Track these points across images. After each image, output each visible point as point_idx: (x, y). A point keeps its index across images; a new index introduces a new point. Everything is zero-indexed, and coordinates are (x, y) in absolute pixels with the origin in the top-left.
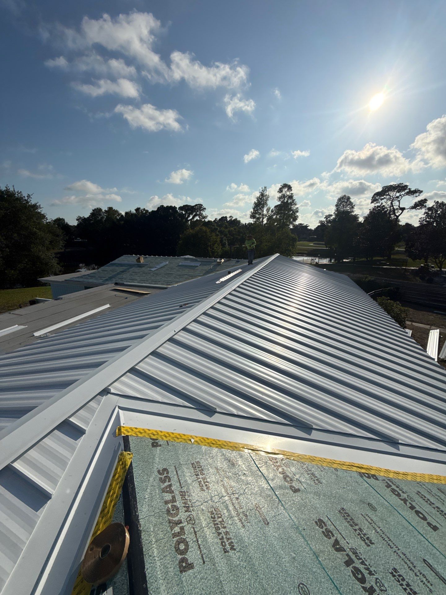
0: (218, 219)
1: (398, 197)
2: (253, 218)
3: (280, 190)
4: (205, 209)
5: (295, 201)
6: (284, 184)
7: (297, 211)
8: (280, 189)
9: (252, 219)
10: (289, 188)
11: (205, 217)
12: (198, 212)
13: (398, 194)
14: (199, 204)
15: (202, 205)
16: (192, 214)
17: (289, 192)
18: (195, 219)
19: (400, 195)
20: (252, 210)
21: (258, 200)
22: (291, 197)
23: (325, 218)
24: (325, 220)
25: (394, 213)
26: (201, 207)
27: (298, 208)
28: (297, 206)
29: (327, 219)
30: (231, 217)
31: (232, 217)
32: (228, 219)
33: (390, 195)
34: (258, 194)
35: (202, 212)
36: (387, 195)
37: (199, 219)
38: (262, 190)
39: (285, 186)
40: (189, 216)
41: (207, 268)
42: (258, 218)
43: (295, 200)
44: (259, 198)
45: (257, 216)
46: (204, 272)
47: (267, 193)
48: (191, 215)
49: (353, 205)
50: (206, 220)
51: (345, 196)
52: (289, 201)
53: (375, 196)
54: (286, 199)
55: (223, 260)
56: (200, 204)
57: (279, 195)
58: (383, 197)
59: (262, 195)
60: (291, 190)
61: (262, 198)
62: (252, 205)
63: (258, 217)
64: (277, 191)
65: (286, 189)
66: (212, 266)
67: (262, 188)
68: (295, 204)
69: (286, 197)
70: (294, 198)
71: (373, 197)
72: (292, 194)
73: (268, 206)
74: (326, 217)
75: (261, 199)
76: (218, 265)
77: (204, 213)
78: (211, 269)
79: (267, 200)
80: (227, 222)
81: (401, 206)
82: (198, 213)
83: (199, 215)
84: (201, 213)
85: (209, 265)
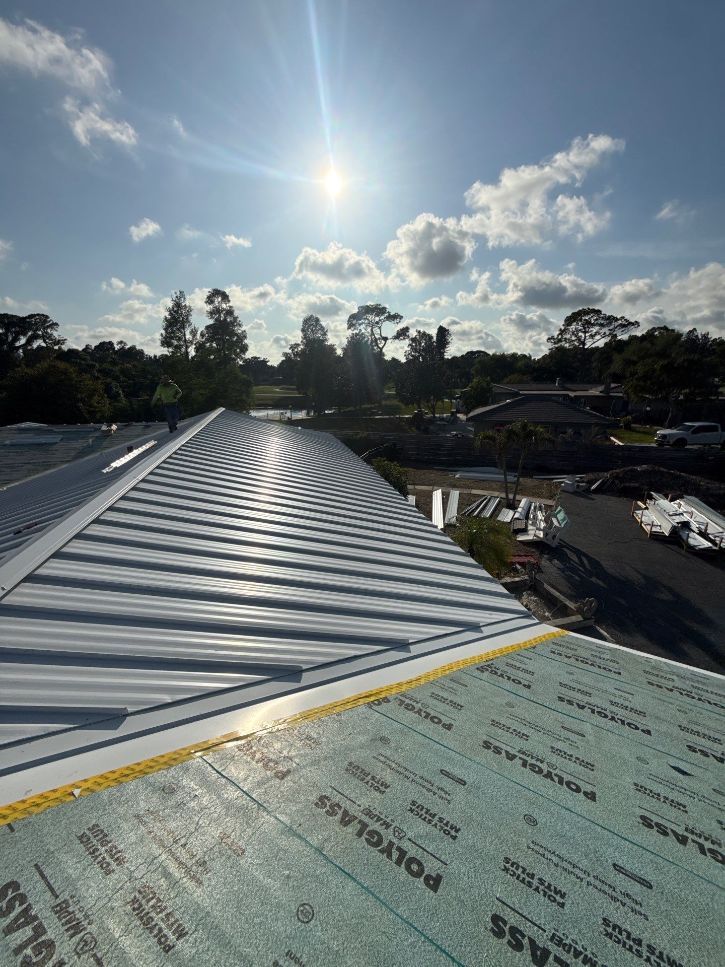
0: (93, 347)
1: (377, 323)
2: (168, 347)
3: (210, 300)
4: (56, 324)
5: (238, 319)
6: (214, 290)
7: (245, 337)
8: (209, 297)
9: (165, 347)
10: (225, 297)
11: (59, 341)
12: (37, 329)
13: (377, 319)
14: (38, 315)
15: (47, 317)
16: (25, 335)
17: (226, 304)
18: (35, 346)
19: (380, 320)
20: (163, 332)
21: (171, 314)
22: (230, 312)
23: (290, 349)
24: (290, 351)
25: (377, 345)
26: (45, 321)
27: (245, 331)
28: (243, 328)
29: (293, 350)
30: (121, 342)
31: (125, 344)
32: (117, 347)
33: (368, 320)
34: (170, 304)
35: (49, 330)
36: (365, 319)
37: (44, 345)
38: (177, 297)
39: (217, 293)
40: (16, 339)
41: (80, 444)
42: (178, 347)
43: (237, 317)
44: (173, 310)
45: (175, 342)
46: (74, 453)
47: (187, 303)
48: (22, 337)
49: (326, 330)
50: (65, 348)
51: (312, 316)
52: (228, 320)
53: (351, 319)
54: (222, 315)
55: (114, 427)
56: (43, 315)
57: (209, 308)
58: (360, 322)
59: (178, 305)
60: (229, 301)
61: (178, 310)
62: (162, 324)
63: (176, 345)
64: (205, 300)
65: (220, 299)
66: (90, 440)
67: (175, 293)
68: (240, 325)
69: (222, 311)
70: (236, 313)
71: (348, 321)
72: (230, 307)
73: (193, 325)
74: (291, 347)
75: (176, 312)
76: (104, 436)
77: (56, 334)
78: (89, 446)
79: (188, 315)
80: (116, 352)
81: (383, 335)
82: (40, 333)
83: (44, 338)
84: (47, 333)
85: (83, 438)
